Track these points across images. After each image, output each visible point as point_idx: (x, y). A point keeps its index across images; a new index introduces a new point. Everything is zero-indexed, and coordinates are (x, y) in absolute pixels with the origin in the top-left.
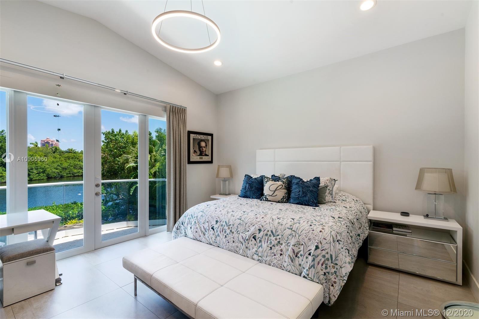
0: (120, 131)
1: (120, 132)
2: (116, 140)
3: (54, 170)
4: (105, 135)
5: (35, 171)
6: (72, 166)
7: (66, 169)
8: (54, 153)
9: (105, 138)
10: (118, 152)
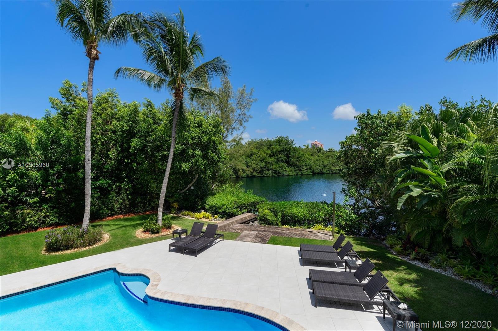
0: (379, 112)
1: (378, 115)
2: (373, 123)
3: (317, 167)
4: (359, 119)
5: (305, 168)
6: (331, 164)
7: (326, 166)
8: (319, 152)
9: (358, 123)
10: (376, 141)
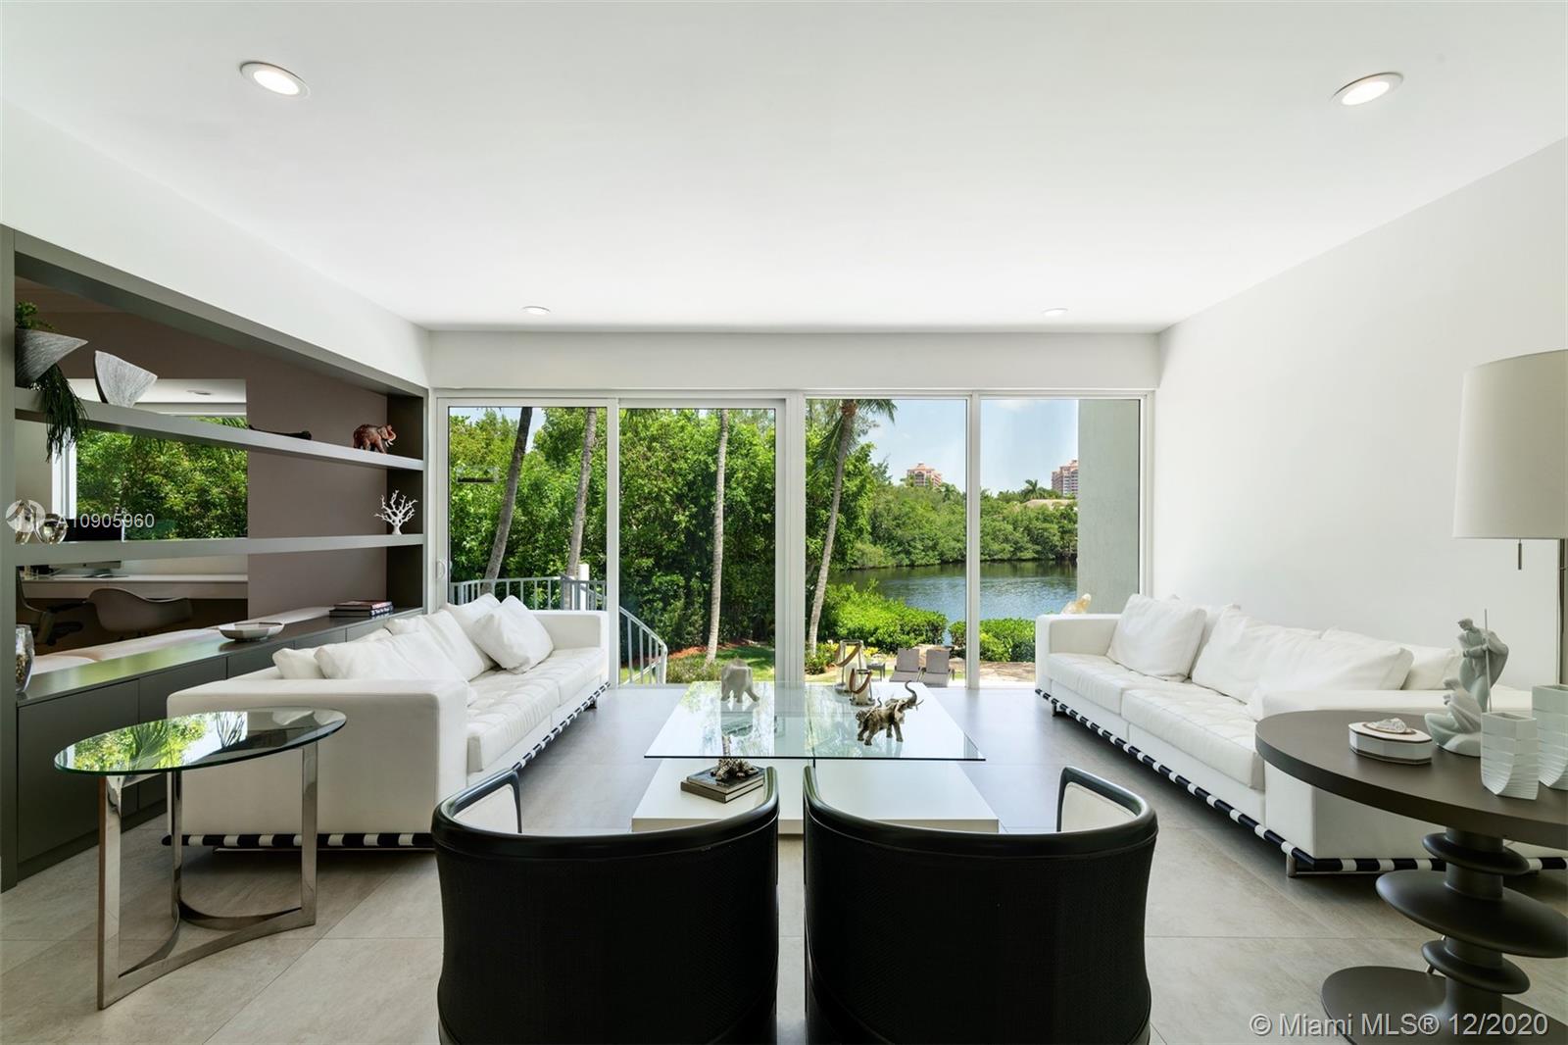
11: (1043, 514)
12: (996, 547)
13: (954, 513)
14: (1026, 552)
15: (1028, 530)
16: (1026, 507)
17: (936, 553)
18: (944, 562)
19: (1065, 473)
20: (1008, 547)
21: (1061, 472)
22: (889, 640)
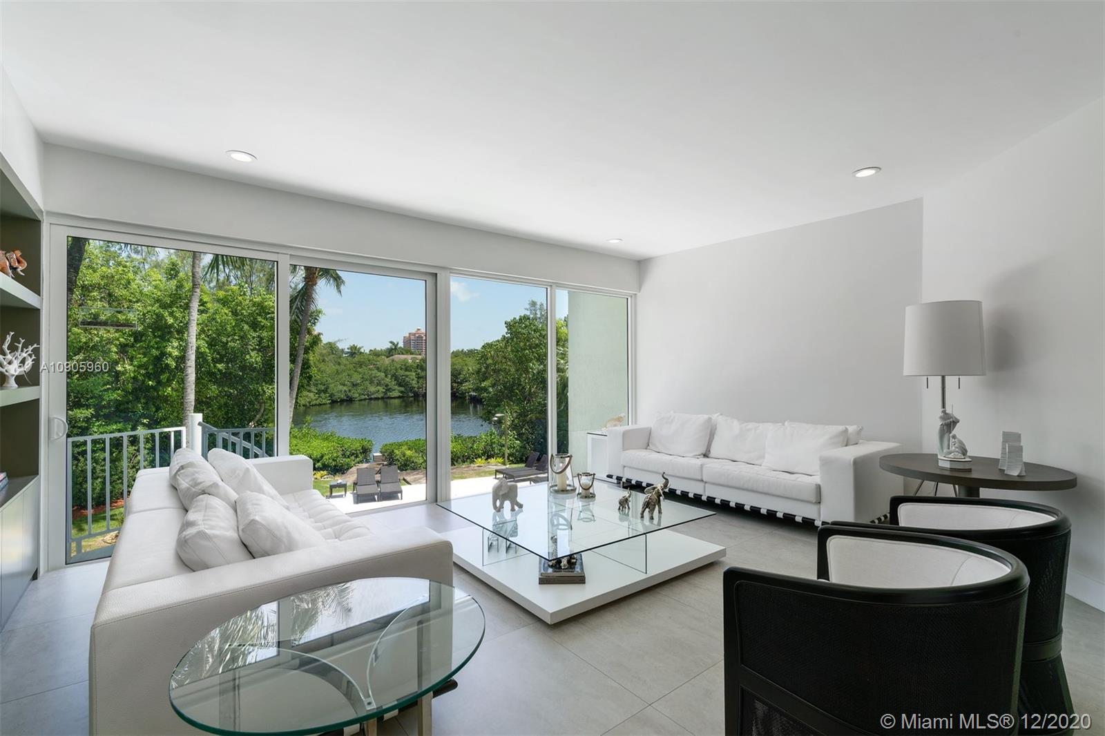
11: (405, 365)
12: (372, 389)
13: (339, 364)
14: (393, 392)
15: (395, 377)
16: (393, 361)
17: (328, 395)
18: (334, 402)
19: (412, 337)
20: (381, 389)
21: (410, 337)
22: (334, 463)
